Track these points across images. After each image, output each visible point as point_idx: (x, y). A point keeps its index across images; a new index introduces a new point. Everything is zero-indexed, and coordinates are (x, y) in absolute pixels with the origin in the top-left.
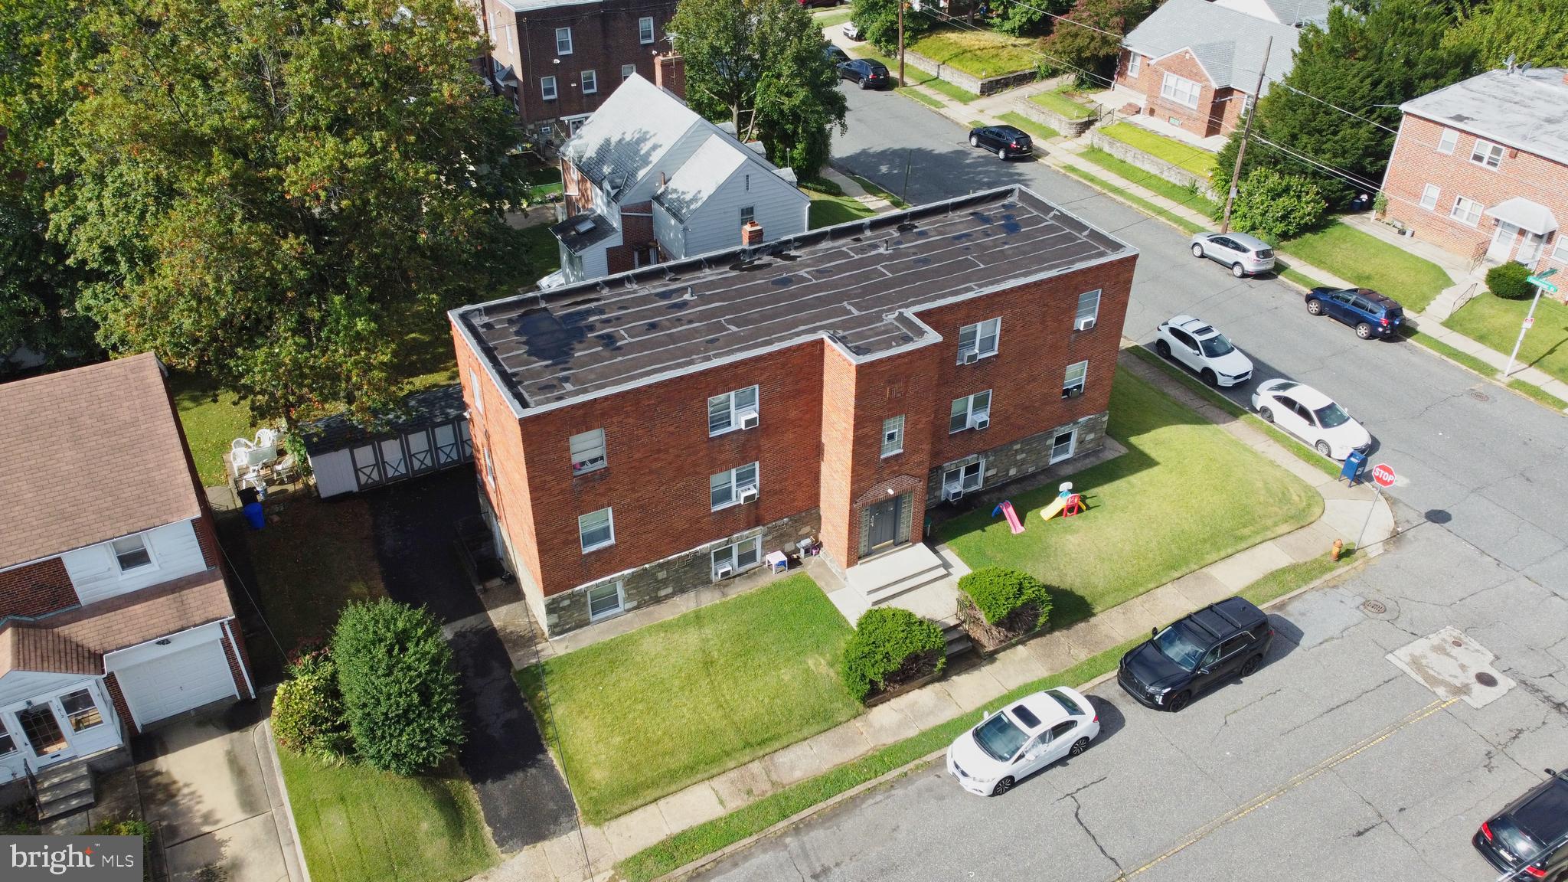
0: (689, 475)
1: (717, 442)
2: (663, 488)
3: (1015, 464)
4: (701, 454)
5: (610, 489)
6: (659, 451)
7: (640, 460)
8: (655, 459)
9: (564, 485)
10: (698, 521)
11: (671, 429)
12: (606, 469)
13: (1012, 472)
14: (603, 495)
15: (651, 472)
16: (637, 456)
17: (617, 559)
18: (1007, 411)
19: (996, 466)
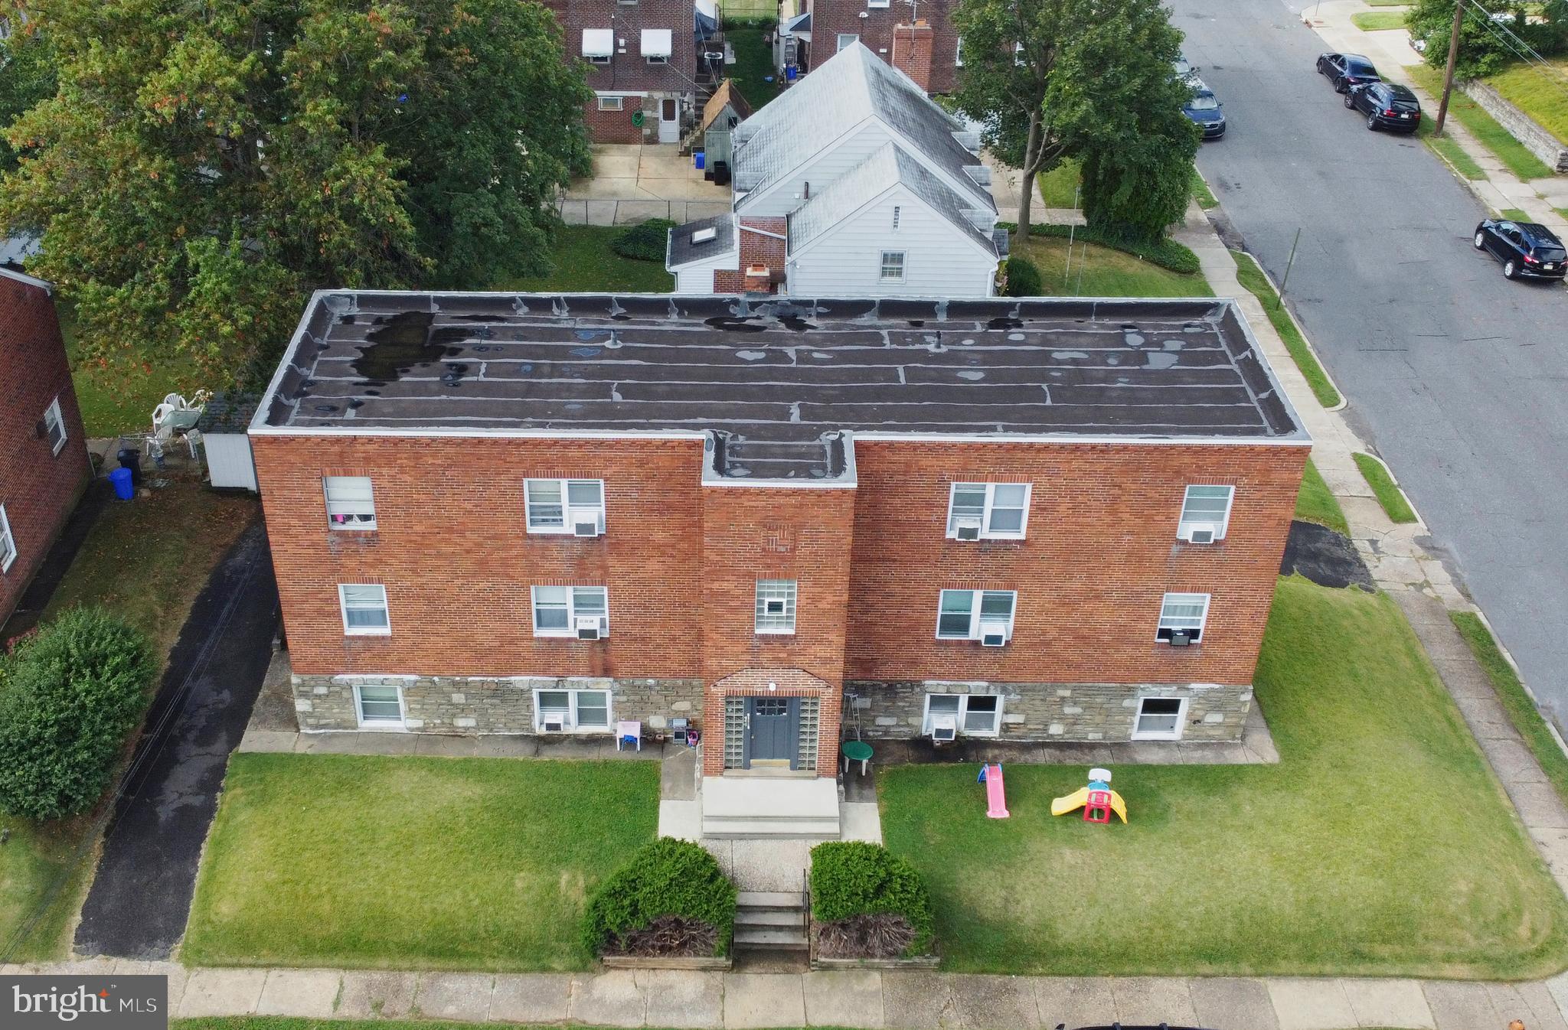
0: (497, 574)
1: (538, 543)
2: (457, 582)
3: (1062, 718)
4: (514, 552)
5: (381, 561)
6: (450, 530)
7: (423, 535)
8: (443, 540)
9: (315, 537)
10: (512, 642)
11: (468, 506)
12: (375, 534)
13: (1056, 729)
14: (372, 566)
15: (439, 555)
16: (418, 528)
17: (394, 657)
18: (1044, 633)
19: (1023, 712)
